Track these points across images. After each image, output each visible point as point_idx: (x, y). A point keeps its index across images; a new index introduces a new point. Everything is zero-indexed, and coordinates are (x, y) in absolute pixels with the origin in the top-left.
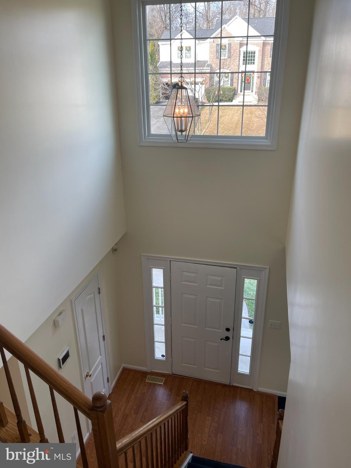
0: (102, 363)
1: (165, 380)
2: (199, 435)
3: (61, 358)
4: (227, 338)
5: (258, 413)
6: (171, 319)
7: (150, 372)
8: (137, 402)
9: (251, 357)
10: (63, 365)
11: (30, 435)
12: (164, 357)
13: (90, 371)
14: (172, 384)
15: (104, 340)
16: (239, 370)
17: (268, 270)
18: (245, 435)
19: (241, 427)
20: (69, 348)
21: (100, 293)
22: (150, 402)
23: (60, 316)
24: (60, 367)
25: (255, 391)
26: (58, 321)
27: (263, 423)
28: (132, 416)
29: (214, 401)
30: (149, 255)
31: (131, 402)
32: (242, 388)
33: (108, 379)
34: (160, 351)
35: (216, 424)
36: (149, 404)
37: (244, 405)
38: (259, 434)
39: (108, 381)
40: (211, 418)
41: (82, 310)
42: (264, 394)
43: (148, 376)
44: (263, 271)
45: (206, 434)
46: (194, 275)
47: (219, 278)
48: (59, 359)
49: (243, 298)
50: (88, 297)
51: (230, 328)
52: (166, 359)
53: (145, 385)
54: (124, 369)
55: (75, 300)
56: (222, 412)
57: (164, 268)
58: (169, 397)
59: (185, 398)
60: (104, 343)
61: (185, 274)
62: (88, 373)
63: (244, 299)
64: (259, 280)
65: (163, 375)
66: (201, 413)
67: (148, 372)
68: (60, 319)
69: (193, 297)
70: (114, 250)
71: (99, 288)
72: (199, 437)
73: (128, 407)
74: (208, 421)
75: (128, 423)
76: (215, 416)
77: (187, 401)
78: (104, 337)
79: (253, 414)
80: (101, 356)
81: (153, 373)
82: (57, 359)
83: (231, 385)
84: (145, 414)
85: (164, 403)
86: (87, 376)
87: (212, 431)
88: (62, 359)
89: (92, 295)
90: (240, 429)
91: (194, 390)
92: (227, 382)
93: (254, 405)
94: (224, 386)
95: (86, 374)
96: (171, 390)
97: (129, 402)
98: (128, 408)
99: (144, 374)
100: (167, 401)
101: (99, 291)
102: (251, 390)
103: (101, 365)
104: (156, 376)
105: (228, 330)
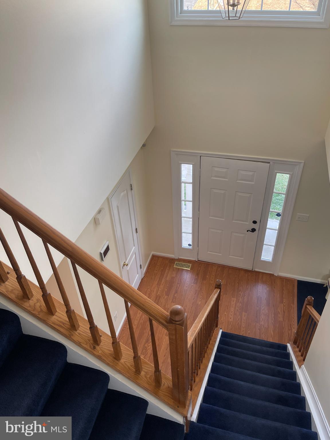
0: (135, 253)
1: (192, 266)
2: (225, 313)
3: (102, 252)
4: (253, 230)
5: (278, 295)
6: (199, 212)
7: (177, 258)
8: (168, 285)
9: (275, 247)
10: (104, 258)
11: (101, 336)
12: (190, 246)
13: (126, 260)
14: (198, 269)
15: (137, 232)
16: (262, 257)
17: (302, 165)
18: (267, 313)
19: (263, 307)
20: (109, 243)
21: (132, 189)
22: (180, 285)
23: (99, 214)
24: (102, 260)
25: (276, 276)
26: (98, 218)
27: (284, 303)
28: (164, 297)
29: (237, 284)
30: (179, 150)
31: (162, 285)
32: (263, 273)
33: (141, 266)
34: (187, 240)
35: (240, 304)
36: (178, 286)
37: (266, 288)
38: (280, 313)
39: (141, 268)
40: (235, 300)
41: (118, 207)
42: (284, 278)
43: (176, 262)
44: (298, 165)
45: (232, 312)
46: (224, 170)
47: (251, 173)
48: (101, 253)
49: (273, 192)
50: (122, 194)
51: (256, 221)
52: (193, 247)
53: (174, 270)
54: (154, 256)
55: (111, 198)
56: (245, 294)
57: (194, 163)
58: (196, 281)
59: (218, 286)
60: (137, 235)
61: (216, 169)
62: (125, 262)
63: (274, 194)
64: (292, 174)
65: (189, 261)
66: (226, 294)
67: (175, 258)
68: (100, 217)
69: (223, 192)
70: (144, 145)
71: (131, 185)
72: (225, 315)
73: (160, 289)
74: (233, 301)
75: (161, 303)
76: (239, 297)
77: (220, 289)
78: (136, 229)
79: (274, 296)
80: (134, 247)
81: (180, 260)
82: (99, 253)
83: (253, 270)
84: (176, 295)
85: (192, 286)
86: (124, 265)
87: (237, 310)
88: (104, 253)
89: (126, 192)
90: (263, 308)
91: (219, 274)
92: (250, 268)
93: (275, 288)
94: (246, 271)
95: (123, 263)
96: (198, 274)
97: (160, 285)
98: (160, 291)
99: (172, 261)
100: (195, 284)
101: (131, 187)
102: (273, 275)
103: (134, 254)
104: (184, 262)
105: (255, 222)
